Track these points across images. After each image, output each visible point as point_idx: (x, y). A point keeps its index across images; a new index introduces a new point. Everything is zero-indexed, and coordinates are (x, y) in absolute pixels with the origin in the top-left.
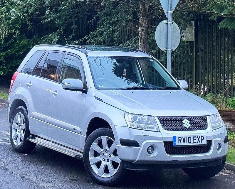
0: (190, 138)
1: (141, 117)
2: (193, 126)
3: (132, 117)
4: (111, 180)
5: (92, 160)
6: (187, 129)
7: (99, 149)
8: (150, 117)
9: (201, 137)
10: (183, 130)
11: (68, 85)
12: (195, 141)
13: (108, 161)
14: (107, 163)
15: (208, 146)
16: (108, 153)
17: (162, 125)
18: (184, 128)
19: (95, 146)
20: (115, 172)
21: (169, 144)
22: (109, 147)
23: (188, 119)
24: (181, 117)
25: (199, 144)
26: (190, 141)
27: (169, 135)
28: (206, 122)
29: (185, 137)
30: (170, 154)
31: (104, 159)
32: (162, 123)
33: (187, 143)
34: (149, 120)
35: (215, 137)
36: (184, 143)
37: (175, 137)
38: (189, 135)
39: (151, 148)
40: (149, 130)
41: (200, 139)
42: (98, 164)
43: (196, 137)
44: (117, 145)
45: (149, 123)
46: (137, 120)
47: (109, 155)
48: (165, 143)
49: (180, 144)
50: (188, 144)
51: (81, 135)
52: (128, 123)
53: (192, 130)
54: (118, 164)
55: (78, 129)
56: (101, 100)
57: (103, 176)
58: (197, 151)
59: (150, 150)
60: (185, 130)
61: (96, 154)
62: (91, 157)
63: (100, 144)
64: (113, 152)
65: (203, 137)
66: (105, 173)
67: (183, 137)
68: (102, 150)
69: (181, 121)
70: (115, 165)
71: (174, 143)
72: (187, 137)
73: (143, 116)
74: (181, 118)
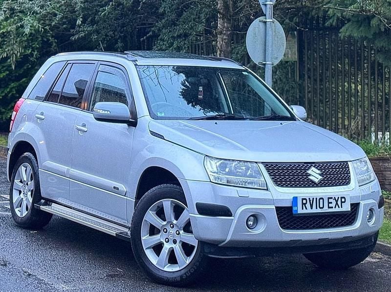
0: (321, 200)
1: (234, 165)
2: (326, 179)
3: (218, 164)
4: (181, 277)
5: (147, 240)
6: (315, 184)
7: (158, 222)
8: (249, 164)
9: (342, 198)
10: (309, 186)
11: (104, 112)
12: (330, 205)
13: (175, 242)
14: (173, 246)
15: (352, 213)
16: (175, 229)
17: (273, 178)
18: (310, 183)
19: (151, 217)
20: (188, 262)
21: (284, 211)
22: (177, 218)
23: (316, 168)
24: (305, 163)
25: (337, 209)
26: (321, 206)
27: (285, 195)
28: (348, 173)
29: (313, 199)
30: (288, 228)
31: (167, 240)
32: (272, 174)
33: (317, 208)
34: (248, 169)
35: (364, 198)
36: (312, 208)
37: (295, 199)
38: (321, 195)
39: (252, 218)
40: (248, 186)
41: (339, 203)
42: (158, 248)
43: (331, 198)
44: (190, 213)
45: (248, 174)
46: (227, 170)
47: (178, 232)
48: (278, 209)
49: (305, 211)
50: (319, 211)
51: (126, 198)
52: (210, 176)
53: (325, 186)
54: (194, 247)
55: (122, 187)
56: (162, 137)
57: (166, 269)
58: (334, 223)
59: (251, 223)
60: (313, 186)
61: (153, 231)
62: (145, 236)
63: (160, 213)
64: (183, 226)
65: (344, 198)
66: (169, 263)
67: (309, 199)
68: (165, 223)
69: (306, 170)
70: (187, 249)
71: (294, 209)
72: (316, 199)
73: (237, 162)
74: (306, 165)
